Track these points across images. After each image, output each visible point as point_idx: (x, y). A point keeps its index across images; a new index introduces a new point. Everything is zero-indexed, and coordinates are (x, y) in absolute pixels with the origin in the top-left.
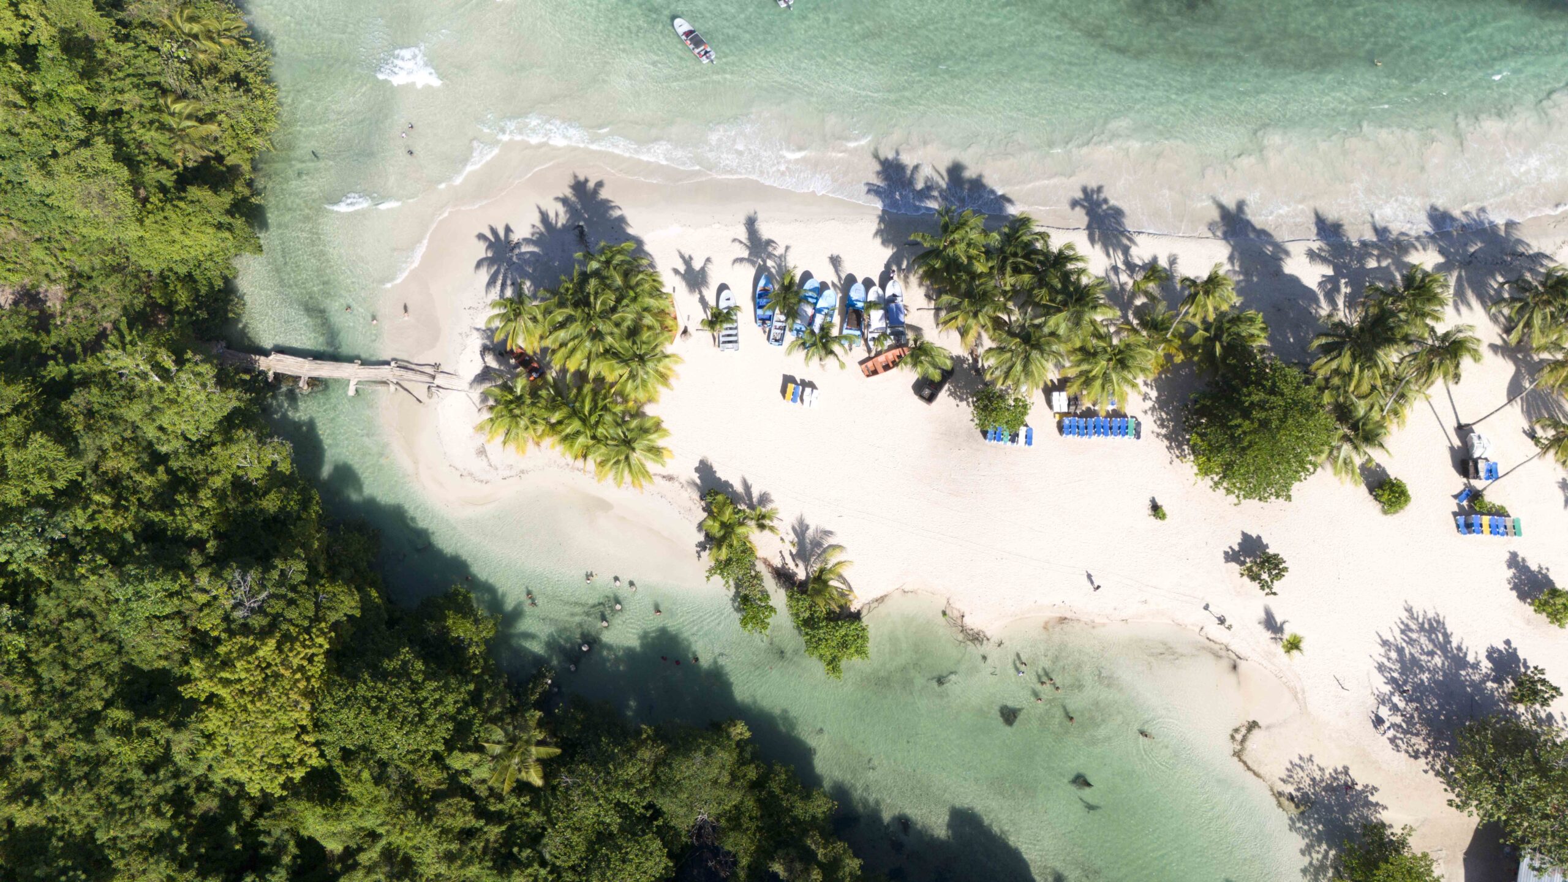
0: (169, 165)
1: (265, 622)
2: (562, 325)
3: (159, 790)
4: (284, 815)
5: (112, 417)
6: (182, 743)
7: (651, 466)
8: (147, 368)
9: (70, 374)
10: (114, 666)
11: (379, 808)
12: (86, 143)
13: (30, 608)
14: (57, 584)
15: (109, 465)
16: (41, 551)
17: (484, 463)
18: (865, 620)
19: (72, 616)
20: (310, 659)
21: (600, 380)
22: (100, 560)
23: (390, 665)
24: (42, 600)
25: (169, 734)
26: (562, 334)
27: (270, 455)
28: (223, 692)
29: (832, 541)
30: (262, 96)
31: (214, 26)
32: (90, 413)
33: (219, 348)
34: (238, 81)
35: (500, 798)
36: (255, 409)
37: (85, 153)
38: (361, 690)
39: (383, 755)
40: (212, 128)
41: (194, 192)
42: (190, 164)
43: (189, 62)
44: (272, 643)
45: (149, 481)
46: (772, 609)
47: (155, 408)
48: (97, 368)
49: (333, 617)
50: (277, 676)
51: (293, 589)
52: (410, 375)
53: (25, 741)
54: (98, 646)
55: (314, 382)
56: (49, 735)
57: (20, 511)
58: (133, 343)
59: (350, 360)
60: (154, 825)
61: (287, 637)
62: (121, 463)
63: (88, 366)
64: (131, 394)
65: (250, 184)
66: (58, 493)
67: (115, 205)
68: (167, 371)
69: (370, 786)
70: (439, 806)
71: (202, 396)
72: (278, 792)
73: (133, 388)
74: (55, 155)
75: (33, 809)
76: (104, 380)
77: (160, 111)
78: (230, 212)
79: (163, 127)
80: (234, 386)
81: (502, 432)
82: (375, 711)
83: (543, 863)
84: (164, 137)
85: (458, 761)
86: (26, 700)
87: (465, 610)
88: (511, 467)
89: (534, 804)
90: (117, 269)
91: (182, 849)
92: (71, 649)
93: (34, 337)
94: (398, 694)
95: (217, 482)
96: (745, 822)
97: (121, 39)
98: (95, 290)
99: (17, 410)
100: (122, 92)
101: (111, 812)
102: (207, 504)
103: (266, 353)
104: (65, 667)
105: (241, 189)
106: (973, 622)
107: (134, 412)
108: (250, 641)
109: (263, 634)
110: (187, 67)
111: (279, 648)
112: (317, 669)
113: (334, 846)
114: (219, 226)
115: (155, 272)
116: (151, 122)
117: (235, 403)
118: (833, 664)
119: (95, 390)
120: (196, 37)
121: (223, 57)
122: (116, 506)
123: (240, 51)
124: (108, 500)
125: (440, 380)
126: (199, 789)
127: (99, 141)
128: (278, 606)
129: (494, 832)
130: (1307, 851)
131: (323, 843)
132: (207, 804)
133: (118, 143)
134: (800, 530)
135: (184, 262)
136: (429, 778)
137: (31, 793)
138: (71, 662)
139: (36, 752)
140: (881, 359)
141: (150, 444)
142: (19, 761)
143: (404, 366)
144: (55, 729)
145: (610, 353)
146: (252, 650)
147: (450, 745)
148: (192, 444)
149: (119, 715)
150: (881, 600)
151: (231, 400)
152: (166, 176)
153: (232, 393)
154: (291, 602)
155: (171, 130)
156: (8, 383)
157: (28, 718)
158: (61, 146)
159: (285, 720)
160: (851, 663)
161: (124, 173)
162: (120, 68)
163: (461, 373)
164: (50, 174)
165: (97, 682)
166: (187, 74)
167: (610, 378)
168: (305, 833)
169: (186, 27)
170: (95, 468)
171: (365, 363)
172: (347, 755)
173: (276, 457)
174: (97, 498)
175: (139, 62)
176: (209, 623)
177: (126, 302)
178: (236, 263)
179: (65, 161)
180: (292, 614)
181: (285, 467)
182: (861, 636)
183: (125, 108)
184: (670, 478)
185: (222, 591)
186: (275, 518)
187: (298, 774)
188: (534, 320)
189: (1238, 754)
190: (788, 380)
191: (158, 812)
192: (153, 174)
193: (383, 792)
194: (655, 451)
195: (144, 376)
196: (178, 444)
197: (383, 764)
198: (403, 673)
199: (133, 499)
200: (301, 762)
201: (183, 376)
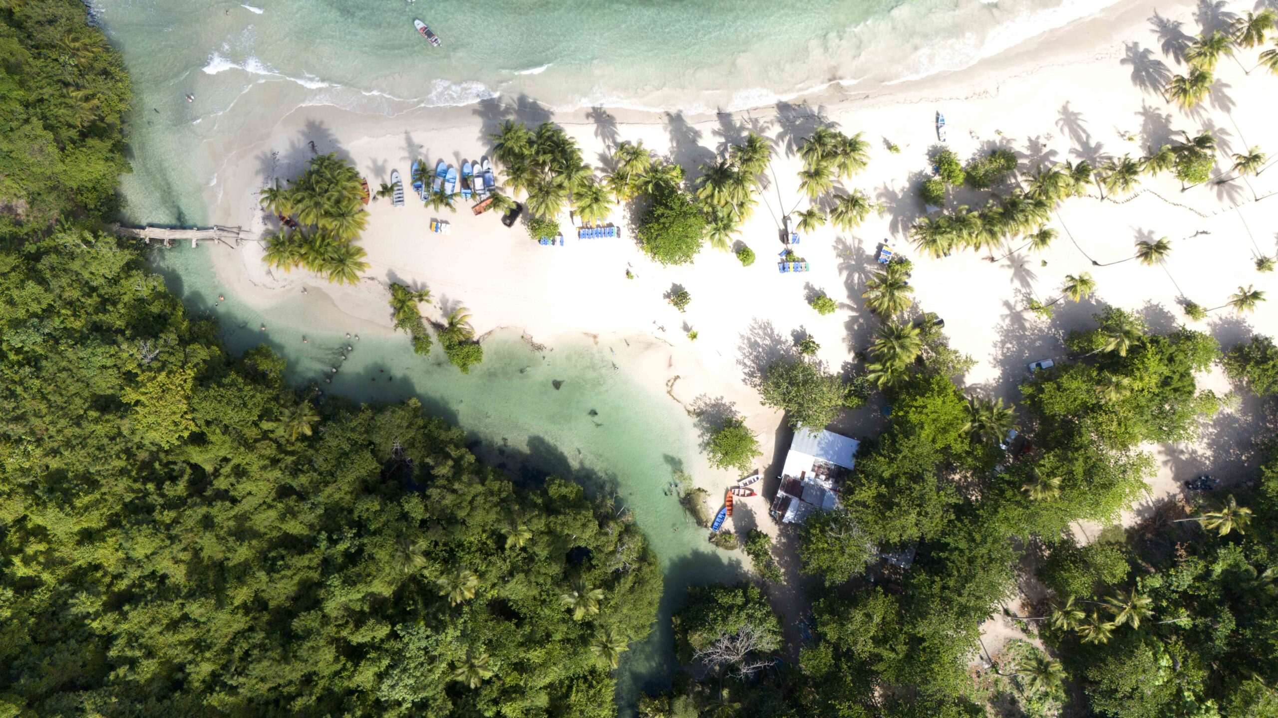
0: (74, 127)
1: (160, 364)
2: (300, 201)
3: (118, 448)
4: (182, 453)
5: (65, 270)
6: (125, 425)
7: (359, 273)
8: (79, 242)
9: (39, 248)
10: (86, 394)
11: (227, 445)
12: (27, 121)
13: (39, 369)
14: (50, 355)
15: (66, 295)
16: (39, 340)
17: (270, 279)
18: (482, 345)
19: (60, 371)
20: (185, 381)
21: (324, 228)
22: (71, 342)
23: (226, 381)
24: (44, 363)
25: (118, 421)
26: (300, 206)
27: (152, 283)
28: (142, 398)
29: (461, 306)
30: (121, 80)
31: (87, 41)
32: (52, 269)
33: (116, 227)
34: (105, 73)
35: (293, 444)
36: (141, 259)
37: (27, 128)
38: (212, 392)
39: (227, 422)
40: (96, 102)
41: (90, 142)
42: (86, 124)
43: (76, 66)
44: (164, 374)
45: (89, 301)
46: (431, 343)
47: (86, 262)
48: (52, 244)
49: (195, 360)
50: (169, 389)
51: (172, 348)
52: (225, 234)
53: (47, 430)
54: (76, 384)
55: (173, 242)
56: (59, 426)
57: (25, 321)
58: (70, 229)
59: (191, 228)
60: (119, 464)
61: (170, 372)
62: (73, 294)
63: (47, 243)
64: (72, 256)
65: (121, 131)
66: (43, 310)
67: (48, 154)
68: (90, 242)
69: (220, 435)
70: (258, 445)
71: (110, 254)
72: (177, 443)
73: (73, 253)
74: (12, 130)
75: (57, 458)
76: (56, 250)
77: (64, 97)
78: (111, 151)
79: (68, 106)
80: (128, 248)
81: (276, 260)
82: (220, 402)
83: (315, 470)
84: (69, 112)
85: (266, 425)
86: (44, 411)
87: (267, 356)
88: (285, 280)
89: (310, 446)
90: (54, 188)
91: (134, 473)
92: (63, 386)
93: (15, 230)
94: (230, 393)
95: (126, 298)
96: (417, 445)
97: (37, 57)
98: (44, 201)
99: (13, 269)
100: (41, 88)
101: (96, 459)
102: (122, 311)
103: (143, 228)
104: (61, 395)
105: (117, 136)
106: (537, 340)
107: (76, 266)
108: (152, 374)
109: (160, 370)
110: (75, 69)
111: (168, 376)
112: (189, 385)
113: (209, 468)
114: (107, 159)
115: (75, 187)
116: (61, 104)
117: (129, 257)
118: (464, 367)
119: (54, 256)
120: (78, 50)
121: (95, 59)
122: (74, 315)
123: (105, 55)
124: (69, 313)
125: (241, 235)
126: (138, 448)
127: (34, 120)
128: (165, 357)
129: (290, 459)
130: (702, 435)
131: (203, 466)
132: (142, 455)
133: (44, 118)
134: (444, 302)
135: (90, 181)
136: (251, 433)
137: (55, 452)
138: (64, 392)
139: (54, 434)
140: (484, 204)
141: (87, 282)
142: (46, 438)
143: (221, 229)
144: (63, 423)
145: (327, 214)
146: (155, 378)
147: (261, 417)
148: (109, 281)
149: (93, 414)
150: (490, 333)
151: (127, 256)
152: (73, 133)
153: (126, 252)
154: (171, 354)
155: (72, 107)
156: (8, 255)
157: (48, 419)
158: (14, 124)
159: (174, 408)
160: (473, 365)
161: (50, 136)
162: (38, 74)
163: (253, 230)
164: (11, 141)
165: (78, 401)
166: (77, 73)
167: (330, 227)
168: (192, 461)
169: (72, 45)
170: (60, 297)
171: (199, 229)
172: (208, 423)
173: (155, 284)
174: (63, 311)
175: (49, 69)
176: (131, 367)
177: (62, 206)
178: (118, 179)
179: (18, 133)
180: (172, 359)
181: (161, 289)
182: (479, 351)
183: (45, 97)
184: (372, 279)
185: (135, 350)
186: (159, 316)
187: (186, 434)
188: (286, 198)
189: (669, 392)
190: (434, 220)
191: (118, 457)
192: (65, 133)
193: (226, 438)
194: (360, 265)
195: (78, 246)
196: (102, 281)
197: (226, 427)
198: (233, 384)
199: (82, 311)
200: (186, 428)
201: (99, 244)
